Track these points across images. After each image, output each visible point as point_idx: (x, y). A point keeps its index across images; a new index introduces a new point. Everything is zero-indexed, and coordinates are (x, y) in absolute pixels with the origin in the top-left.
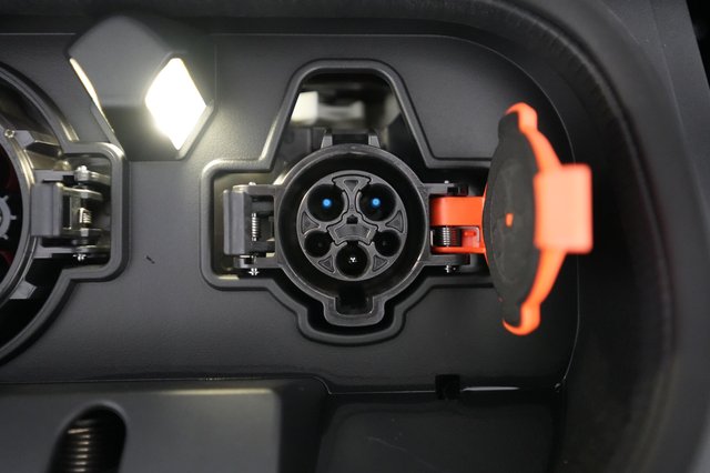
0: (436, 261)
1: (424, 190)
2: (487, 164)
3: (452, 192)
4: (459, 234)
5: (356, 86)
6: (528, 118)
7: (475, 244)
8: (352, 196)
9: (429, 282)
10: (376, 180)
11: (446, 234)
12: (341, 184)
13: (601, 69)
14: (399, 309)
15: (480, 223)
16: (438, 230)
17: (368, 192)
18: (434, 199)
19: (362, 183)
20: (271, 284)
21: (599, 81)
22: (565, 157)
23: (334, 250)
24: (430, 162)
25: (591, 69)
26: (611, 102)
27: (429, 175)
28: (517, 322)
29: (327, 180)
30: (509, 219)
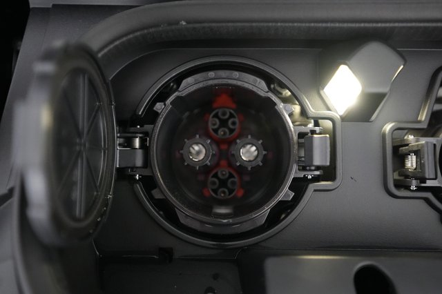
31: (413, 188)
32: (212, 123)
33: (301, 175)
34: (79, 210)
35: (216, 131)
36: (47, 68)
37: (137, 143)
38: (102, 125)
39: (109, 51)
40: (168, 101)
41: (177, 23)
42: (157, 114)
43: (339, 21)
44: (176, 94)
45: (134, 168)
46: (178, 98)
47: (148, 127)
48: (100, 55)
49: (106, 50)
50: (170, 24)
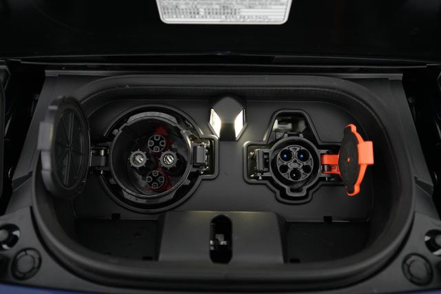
0: (323, 175)
1: (319, 152)
2: (340, 144)
3: (328, 153)
4: (330, 167)
5: (289, 118)
6: (354, 128)
7: (336, 171)
8: (295, 153)
9: (320, 183)
10: (303, 148)
11: (326, 167)
12: (291, 149)
13: (375, 114)
14: (311, 192)
15: (337, 163)
16: (323, 165)
17: (300, 152)
18: (322, 155)
19: (298, 149)
20: (267, 182)
21: (376, 117)
22: (365, 140)
23: (289, 171)
24: (320, 143)
25: (373, 114)
26: (380, 125)
27: (320, 147)
28: (352, 191)
29: (286, 148)
30: (349, 160)
31: (260, 178)
32: (150, 143)
33: (195, 170)
34: (66, 181)
35: (152, 148)
36: (55, 108)
37: (102, 153)
38: (82, 140)
39: (88, 101)
40: (120, 129)
41: (125, 86)
42: (114, 136)
43: (210, 86)
44: (126, 124)
45: (99, 167)
46: (126, 126)
47: (109, 143)
48: (82, 103)
49: (86, 100)
50: (121, 87)
